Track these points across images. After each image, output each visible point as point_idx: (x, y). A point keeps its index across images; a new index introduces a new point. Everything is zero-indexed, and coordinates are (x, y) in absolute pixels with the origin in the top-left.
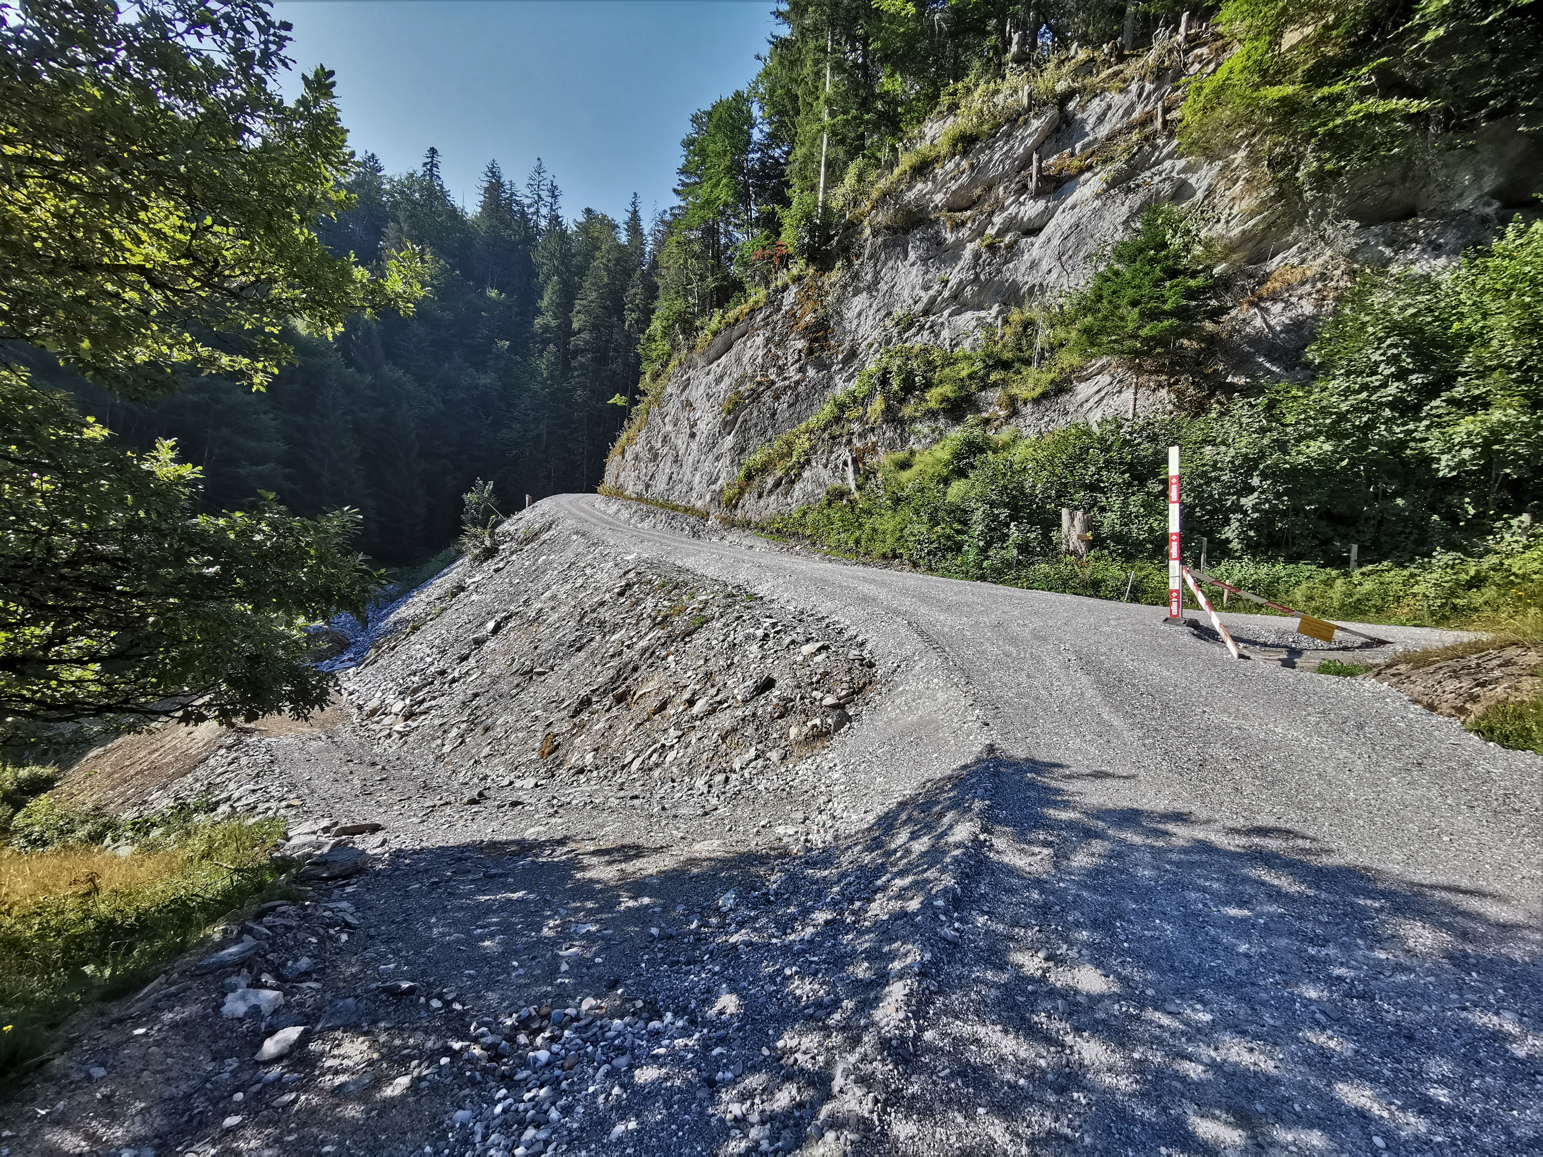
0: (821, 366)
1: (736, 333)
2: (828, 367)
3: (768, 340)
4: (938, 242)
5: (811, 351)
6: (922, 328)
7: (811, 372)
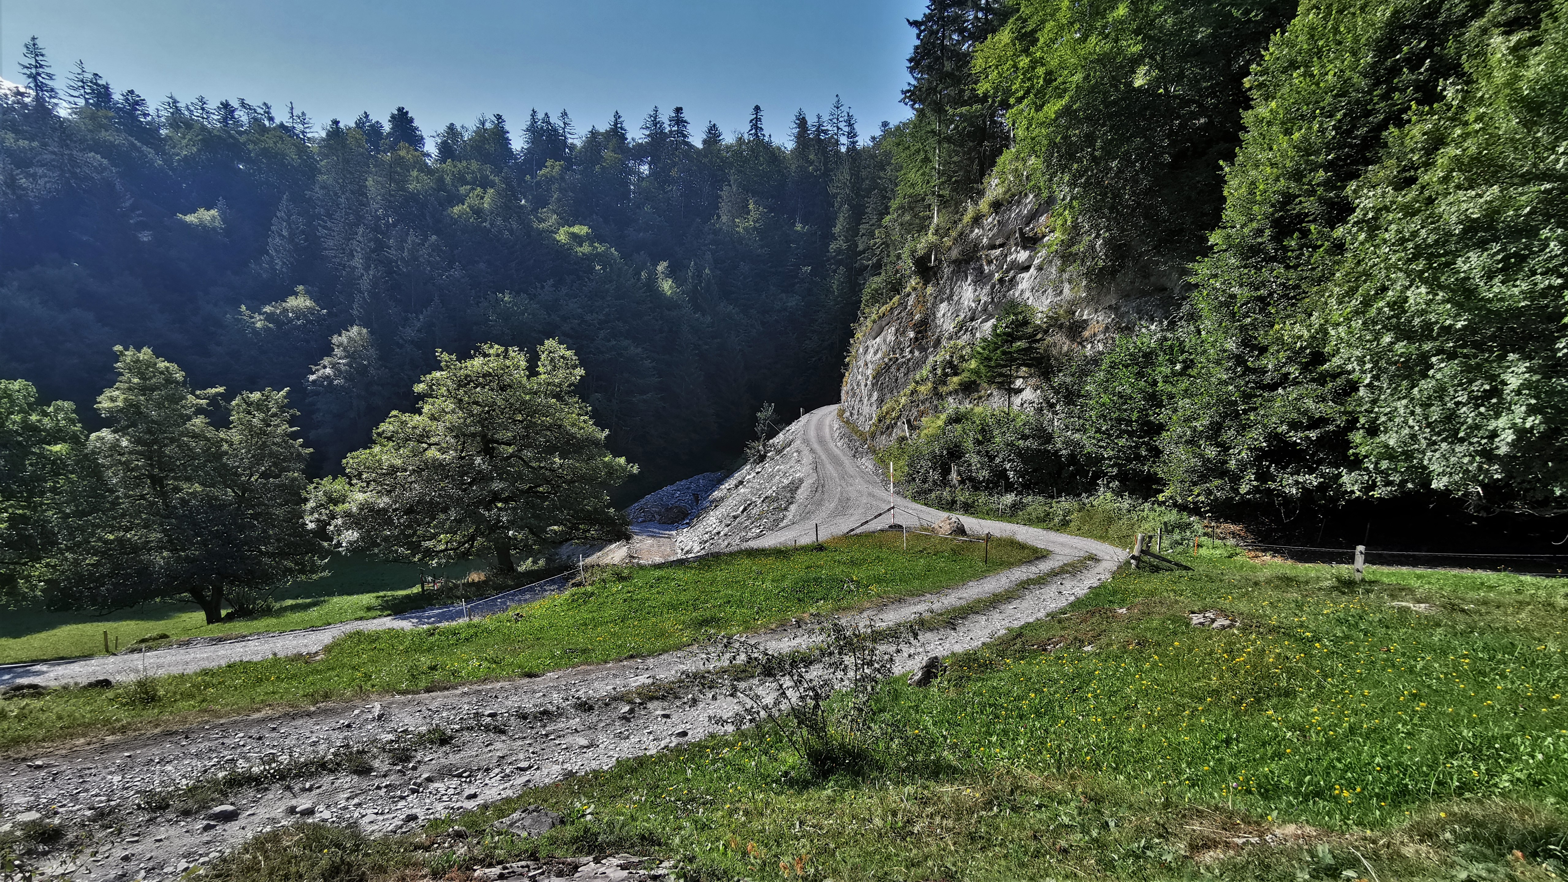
0: (923, 349)
1: (884, 323)
2: (926, 350)
3: (897, 330)
4: (981, 270)
5: (916, 339)
6: (966, 330)
7: (917, 353)
